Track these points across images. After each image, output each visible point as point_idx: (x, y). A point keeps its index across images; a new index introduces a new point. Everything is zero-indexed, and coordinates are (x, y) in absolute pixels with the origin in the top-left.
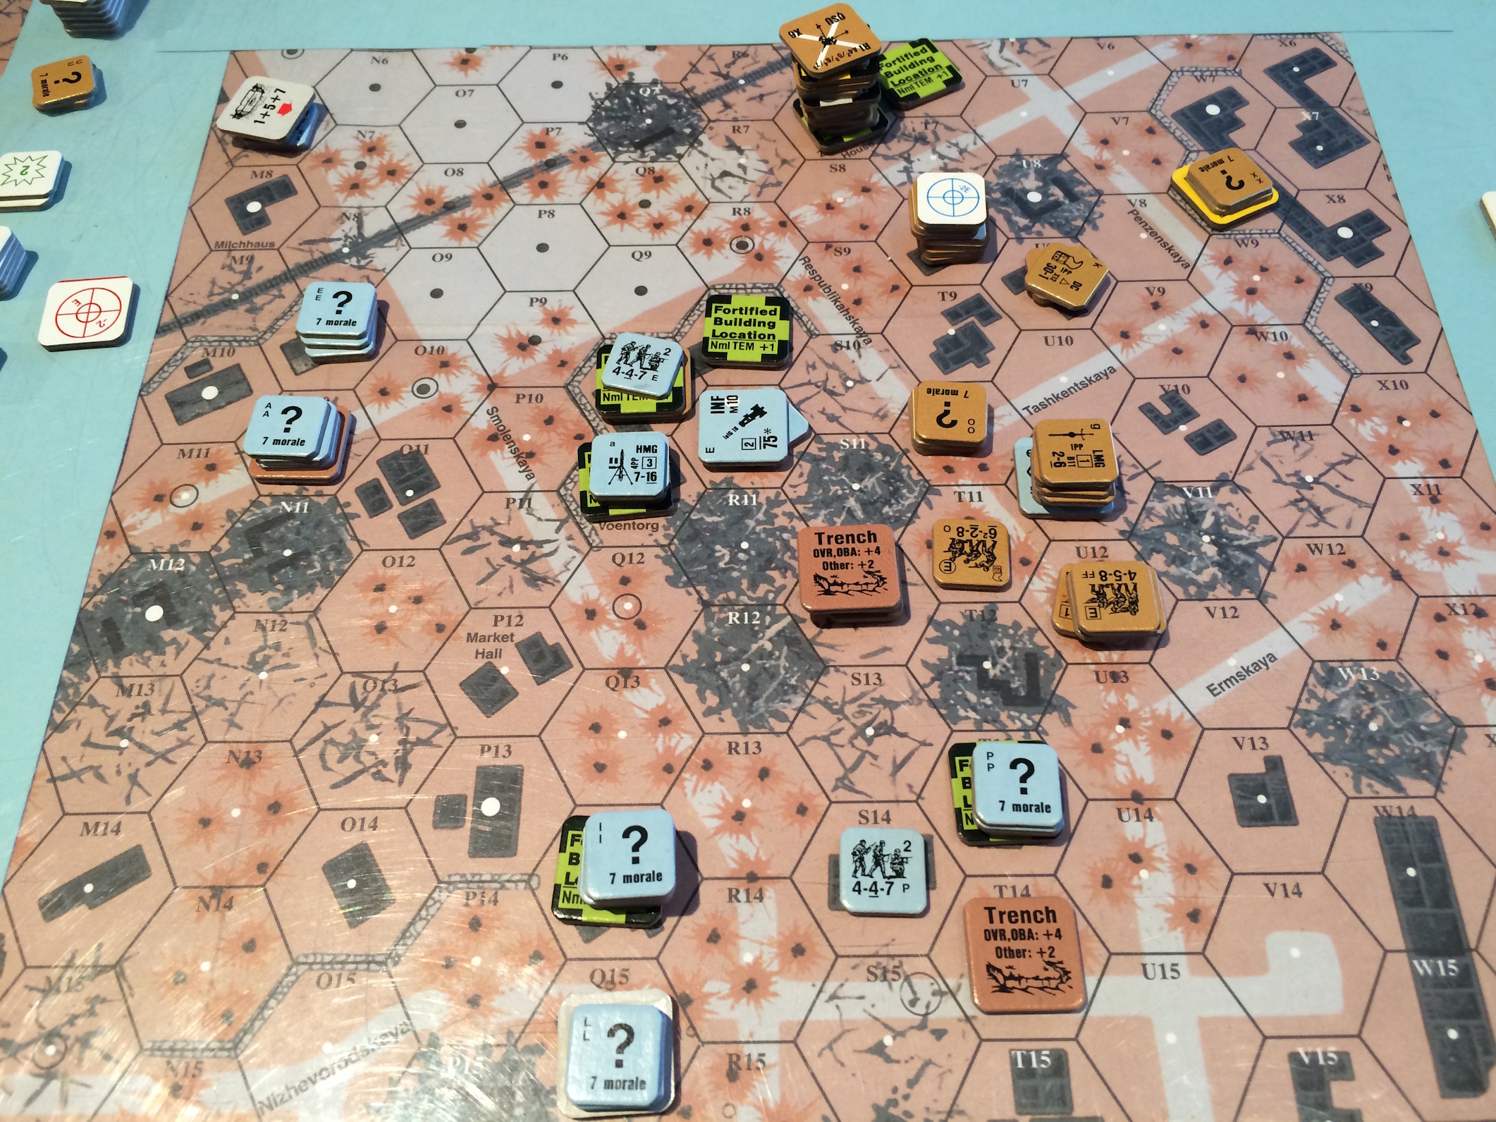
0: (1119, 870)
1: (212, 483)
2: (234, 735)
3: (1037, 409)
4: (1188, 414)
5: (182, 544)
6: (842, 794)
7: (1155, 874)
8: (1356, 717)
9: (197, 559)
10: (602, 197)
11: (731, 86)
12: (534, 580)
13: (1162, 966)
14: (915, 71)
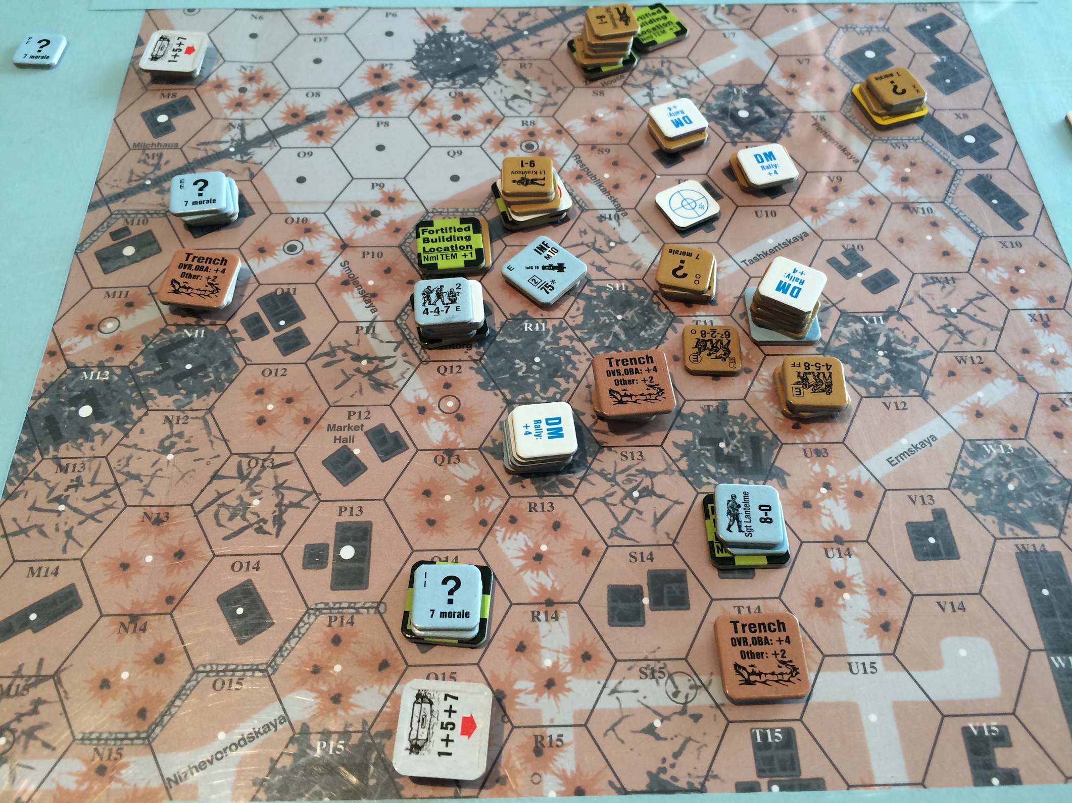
0: (828, 593)
1: (131, 316)
2: (147, 500)
3: (752, 262)
4: (864, 265)
5: (107, 361)
6: (616, 540)
7: (857, 596)
8: (998, 480)
9: (118, 371)
10: (425, 112)
11: (518, 35)
12: (378, 386)
13: (864, 664)
14: (653, 25)
